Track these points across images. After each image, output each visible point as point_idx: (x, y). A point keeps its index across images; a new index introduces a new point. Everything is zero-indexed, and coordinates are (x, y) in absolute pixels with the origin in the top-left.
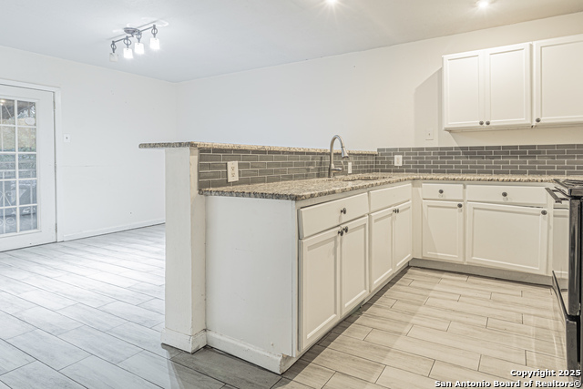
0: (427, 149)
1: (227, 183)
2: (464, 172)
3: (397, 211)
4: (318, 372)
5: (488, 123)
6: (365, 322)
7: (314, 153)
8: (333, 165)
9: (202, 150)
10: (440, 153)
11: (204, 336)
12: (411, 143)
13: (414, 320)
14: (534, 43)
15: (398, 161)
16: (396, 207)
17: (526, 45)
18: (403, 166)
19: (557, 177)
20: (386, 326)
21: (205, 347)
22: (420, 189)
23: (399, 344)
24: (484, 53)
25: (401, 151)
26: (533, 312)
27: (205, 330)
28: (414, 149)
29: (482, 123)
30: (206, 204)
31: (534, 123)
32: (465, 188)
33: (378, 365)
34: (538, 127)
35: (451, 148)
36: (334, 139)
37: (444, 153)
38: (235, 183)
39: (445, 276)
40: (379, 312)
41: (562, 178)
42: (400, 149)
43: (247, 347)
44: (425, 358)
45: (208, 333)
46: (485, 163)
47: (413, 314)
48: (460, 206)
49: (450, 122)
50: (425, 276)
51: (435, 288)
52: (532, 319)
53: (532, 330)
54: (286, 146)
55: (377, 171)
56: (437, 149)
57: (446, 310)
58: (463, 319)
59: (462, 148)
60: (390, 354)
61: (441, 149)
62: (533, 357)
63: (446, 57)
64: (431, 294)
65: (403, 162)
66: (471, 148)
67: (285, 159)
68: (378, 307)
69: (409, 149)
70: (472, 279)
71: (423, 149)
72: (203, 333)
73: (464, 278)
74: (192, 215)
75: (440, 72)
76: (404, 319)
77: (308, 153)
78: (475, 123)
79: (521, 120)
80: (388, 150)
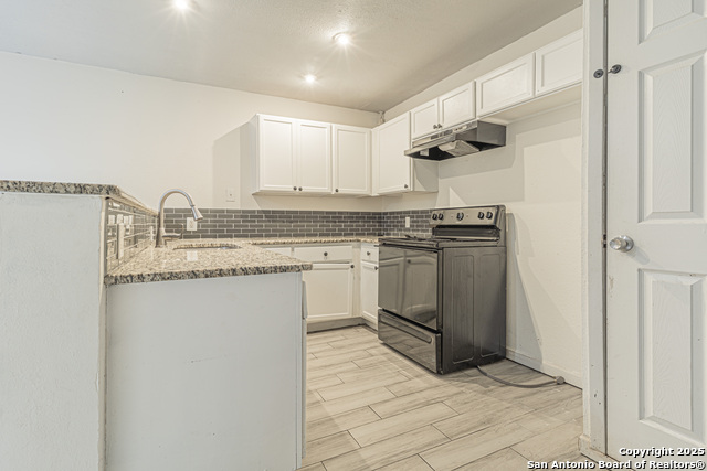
0: (228, 211)
5: (300, 189)
10: (242, 217)
12: (208, 204)
15: (191, 225)
17: (328, 125)
18: (198, 231)
24: (296, 123)
28: (212, 211)
29: (295, 189)
30: (107, 302)
31: (334, 192)
35: (254, 211)
36: (170, 193)
37: (247, 216)
44: (363, 408)
46: (285, 226)
49: (265, 185)
52: (373, 351)
59: (264, 211)
61: (244, 211)
63: (262, 117)
65: (198, 226)
69: (207, 211)
71: (223, 211)
78: (290, 188)
79: (325, 189)
80: (177, 210)
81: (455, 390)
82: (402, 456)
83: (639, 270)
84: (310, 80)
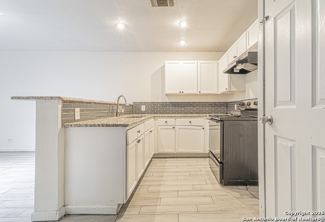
0: (157, 103)
1: (75, 120)
2: (172, 113)
3: (151, 132)
4: (134, 208)
5: (183, 92)
6: (144, 184)
7: (110, 104)
8: (118, 110)
9: (64, 102)
10: (162, 105)
11: (64, 209)
12: (149, 100)
13: (164, 179)
14: (198, 61)
15: (143, 108)
16: (150, 130)
17: (196, 62)
18: (146, 111)
19: (210, 114)
20: (154, 183)
21: (64, 216)
22: (157, 121)
23: (162, 188)
24: (181, 62)
25: (145, 103)
26: (203, 167)
27: (64, 206)
28: (151, 103)
29: (180, 92)
30: (65, 133)
31: (199, 93)
32: (175, 120)
33: (158, 198)
34: (200, 95)
35: (167, 103)
36: (120, 97)
37: (164, 105)
38: (78, 120)
39: (168, 159)
40: (148, 179)
41: (212, 115)
42: (144, 103)
43: (95, 207)
44: (174, 191)
45: (67, 207)
46: (180, 109)
47: (162, 176)
48: (174, 128)
49: (168, 91)
50: (160, 161)
51: (166, 165)
52: (203, 169)
53: (205, 173)
54: (100, 100)
55: (133, 113)
56: (160, 103)
57: (174, 172)
58: (182, 174)
59: (171, 103)
60: (160, 193)
61: (163, 103)
62: (208, 181)
63: (166, 62)
64: (166, 167)
65: (146, 109)
66: (175, 103)
67: (93, 107)
68: (147, 177)
69: (148, 103)
70: (178, 159)
71: (155, 103)
72: (64, 208)
73: (176, 159)
74: (58, 139)
75: (164, 66)
76: (160, 179)
77: (108, 104)
78: (178, 92)
79: (195, 92)
80: (138, 103)
81: (224, 193)
82: (171, 213)
83: (275, 136)
84: (183, 43)
